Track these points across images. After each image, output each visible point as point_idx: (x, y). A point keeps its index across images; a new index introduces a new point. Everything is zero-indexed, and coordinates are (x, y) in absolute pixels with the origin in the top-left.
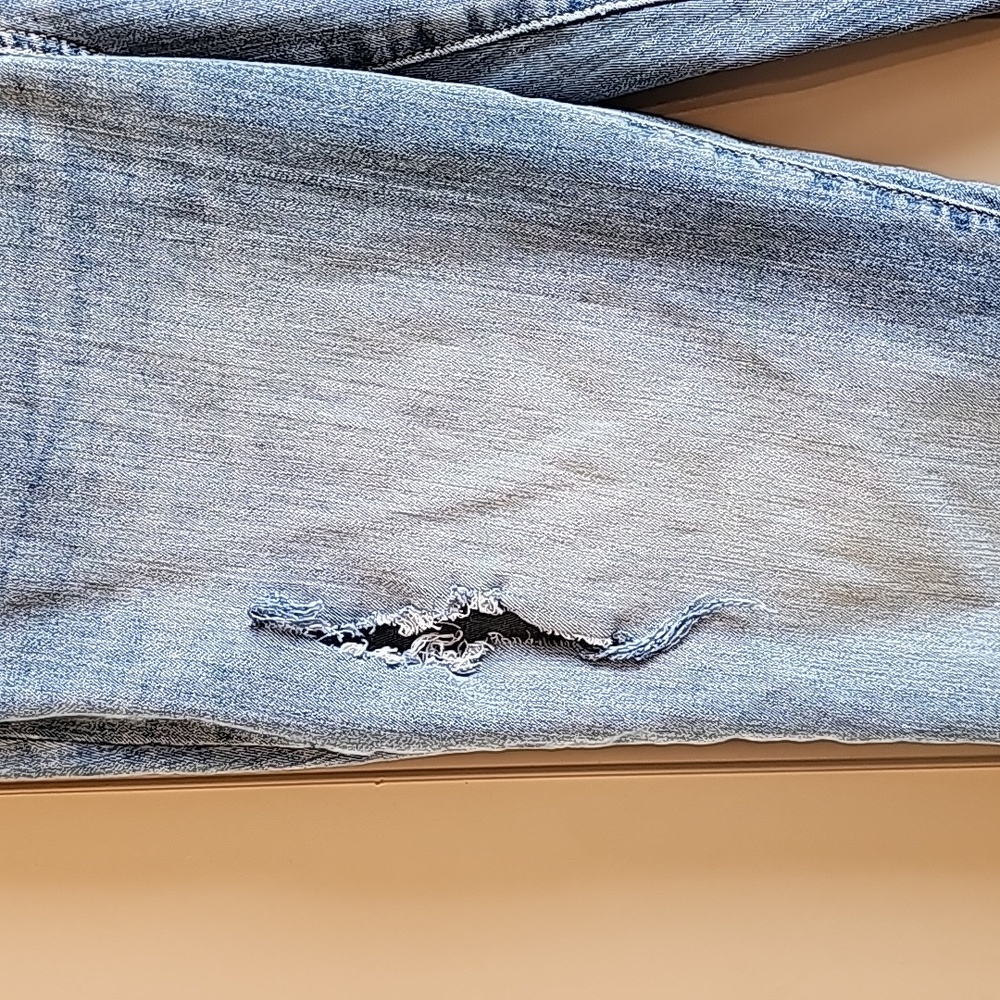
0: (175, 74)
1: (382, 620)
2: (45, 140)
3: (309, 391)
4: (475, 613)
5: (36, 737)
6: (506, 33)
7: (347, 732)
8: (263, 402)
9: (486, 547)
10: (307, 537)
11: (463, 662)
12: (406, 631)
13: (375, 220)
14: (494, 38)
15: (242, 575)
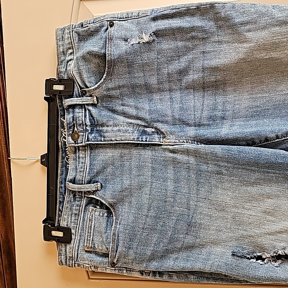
0: (218, 149)
1: (259, 254)
2: (192, 160)
3: (243, 207)
4: (279, 254)
5: (188, 274)
6: (284, 139)
7: (253, 278)
8: (234, 210)
9: (281, 241)
10: (243, 237)
11: (276, 264)
12: (264, 257)
13: (257, 175)
14: (281, 139)
15: (230, 244)
